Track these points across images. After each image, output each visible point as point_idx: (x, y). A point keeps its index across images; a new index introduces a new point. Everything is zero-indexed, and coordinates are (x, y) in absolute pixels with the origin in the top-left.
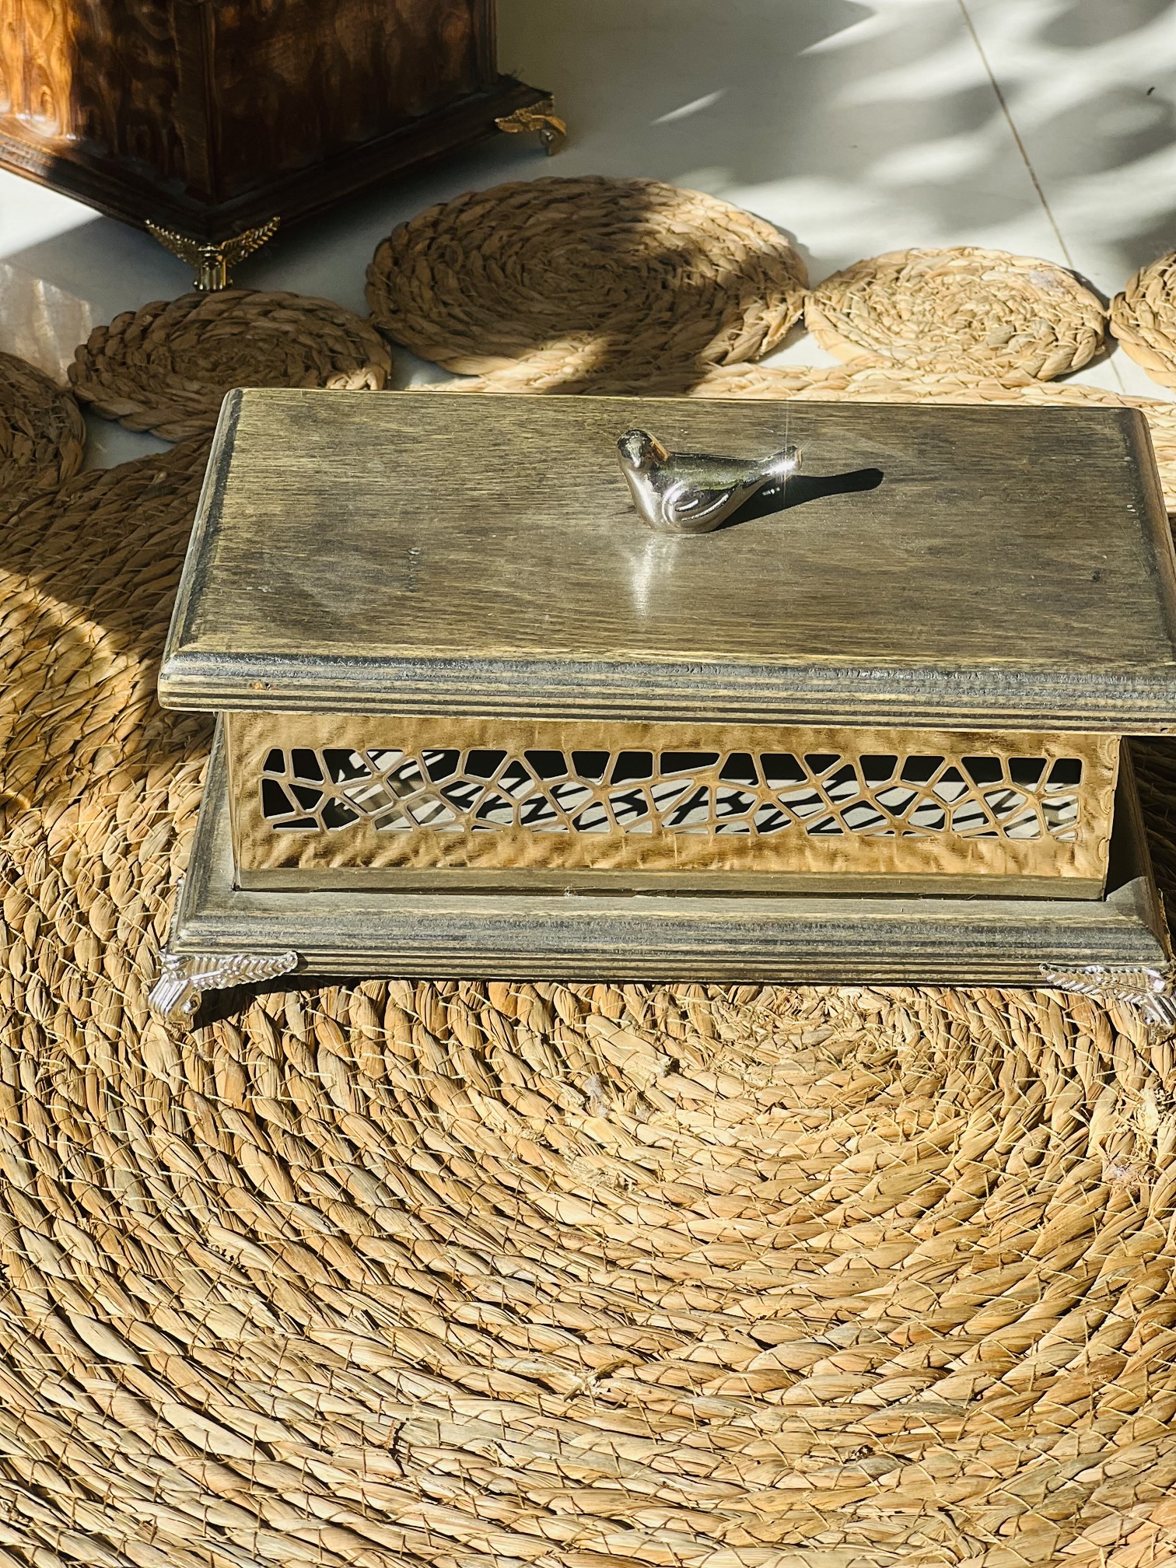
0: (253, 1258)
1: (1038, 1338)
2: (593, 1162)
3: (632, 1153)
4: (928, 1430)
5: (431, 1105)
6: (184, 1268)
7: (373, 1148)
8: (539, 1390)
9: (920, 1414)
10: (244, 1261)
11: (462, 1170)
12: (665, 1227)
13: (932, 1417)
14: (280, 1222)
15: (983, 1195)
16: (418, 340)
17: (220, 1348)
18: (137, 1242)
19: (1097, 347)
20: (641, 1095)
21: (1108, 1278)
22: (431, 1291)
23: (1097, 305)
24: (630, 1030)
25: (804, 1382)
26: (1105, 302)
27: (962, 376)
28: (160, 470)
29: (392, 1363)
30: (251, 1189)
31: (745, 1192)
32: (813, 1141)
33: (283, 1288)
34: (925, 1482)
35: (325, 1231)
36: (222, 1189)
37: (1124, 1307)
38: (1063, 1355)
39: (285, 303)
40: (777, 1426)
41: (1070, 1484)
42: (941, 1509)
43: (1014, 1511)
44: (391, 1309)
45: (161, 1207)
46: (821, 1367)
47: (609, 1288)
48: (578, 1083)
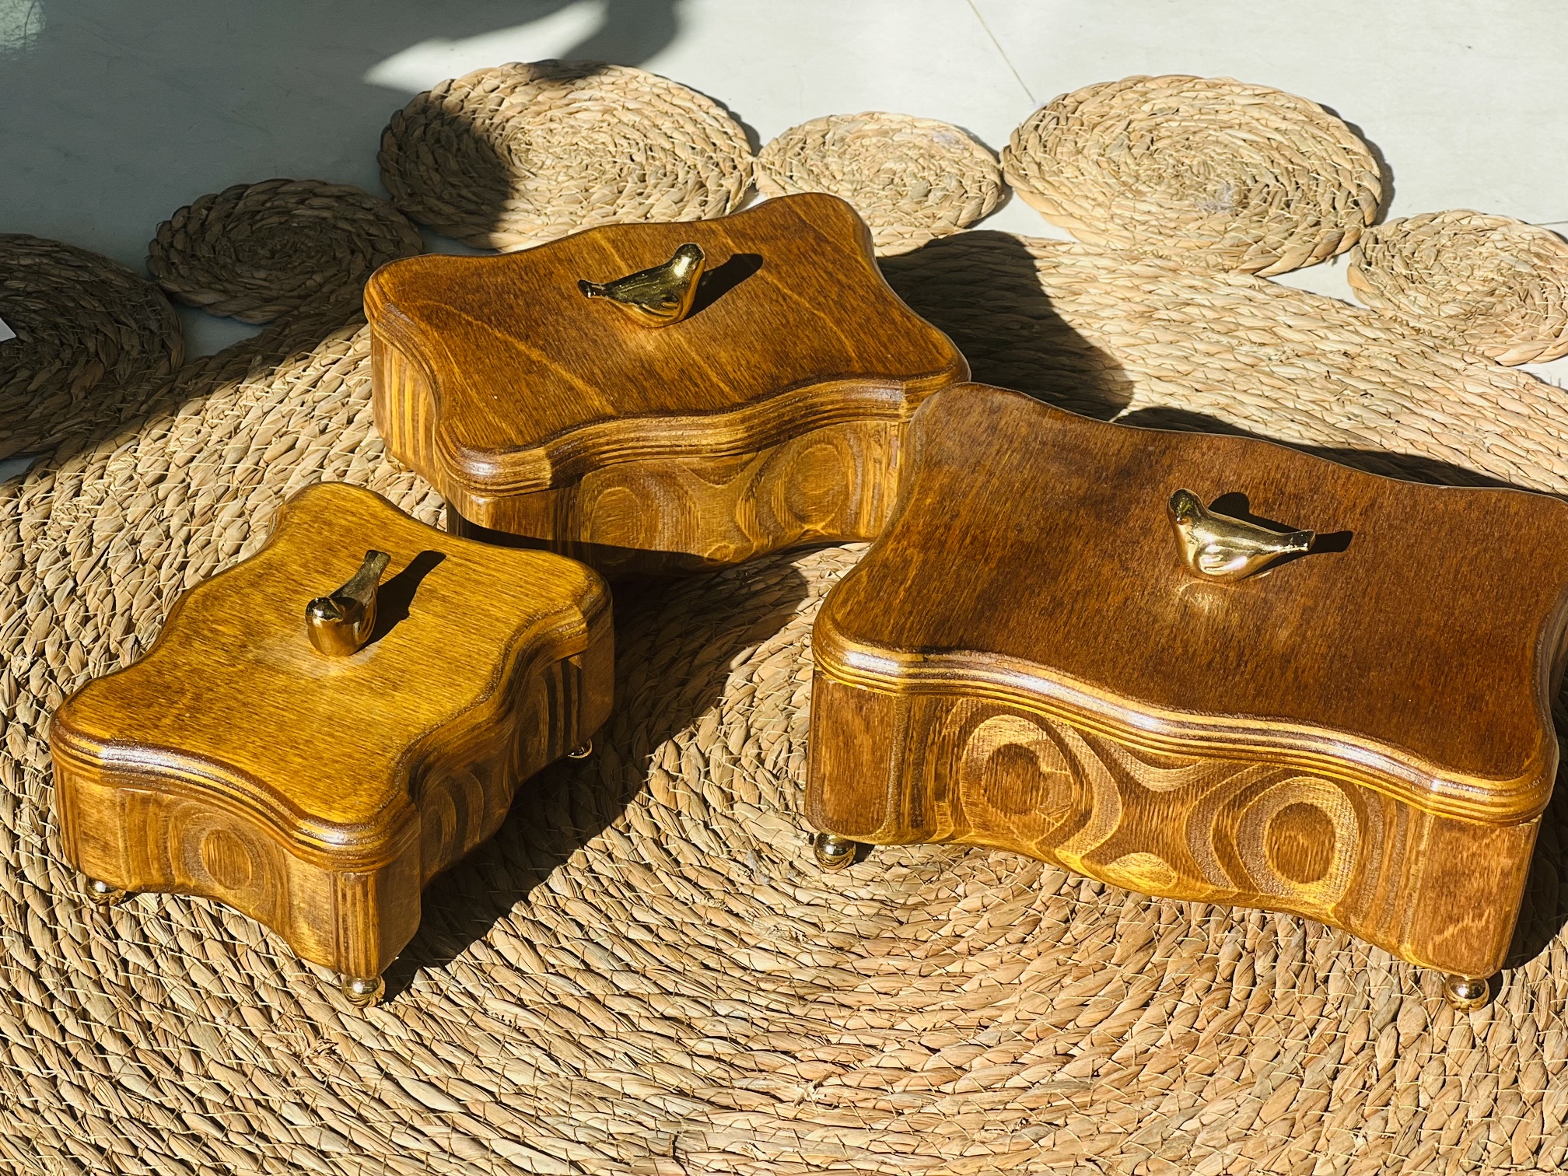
0: (526, 1020)
1: (1131, 1025)
2: (770, 922)
3: (797, 912)
4: (1066, 1102)
5: (631, 887)
6: (475, 1033)
7: (596, 925)
8: (772, 1101)
9: (1058, 1091)
10: (520, 1023)
11: (669, 936)
12: (835, 967)
13: (1068, 1092)
14: (540, 991)
15: (1067, 921)
16: (441, 222)
17: (519, 1093)
18: (431, 1017)
19: (999, 196)
20: (791, 863)
21: (1173, 975)
22: (671, 1033)
23: (991, 159)
24: (771, 813)
25: (969, 1075)
26: (996, 155)
27: (897, 227)
28: (256, 353)
29: (656, 1091)
30: (509, 966)
31: (889, 935)
32: (931, 890)
33: (557, 1042)
34: (1072, 1141)
35: (577, 993)
36: (487, 968)
37: (1190, 996)
38: (1154, 1036)
39: (318, 191)
40: (956, 1111)
41: (1178, 1133)
42: (1089, 1160)
43: (1142, 1157)
44: (644, 1050)
45: (444, 987)
46: (976, 1063)
47: (805, 1018)
48: (739, 858)
